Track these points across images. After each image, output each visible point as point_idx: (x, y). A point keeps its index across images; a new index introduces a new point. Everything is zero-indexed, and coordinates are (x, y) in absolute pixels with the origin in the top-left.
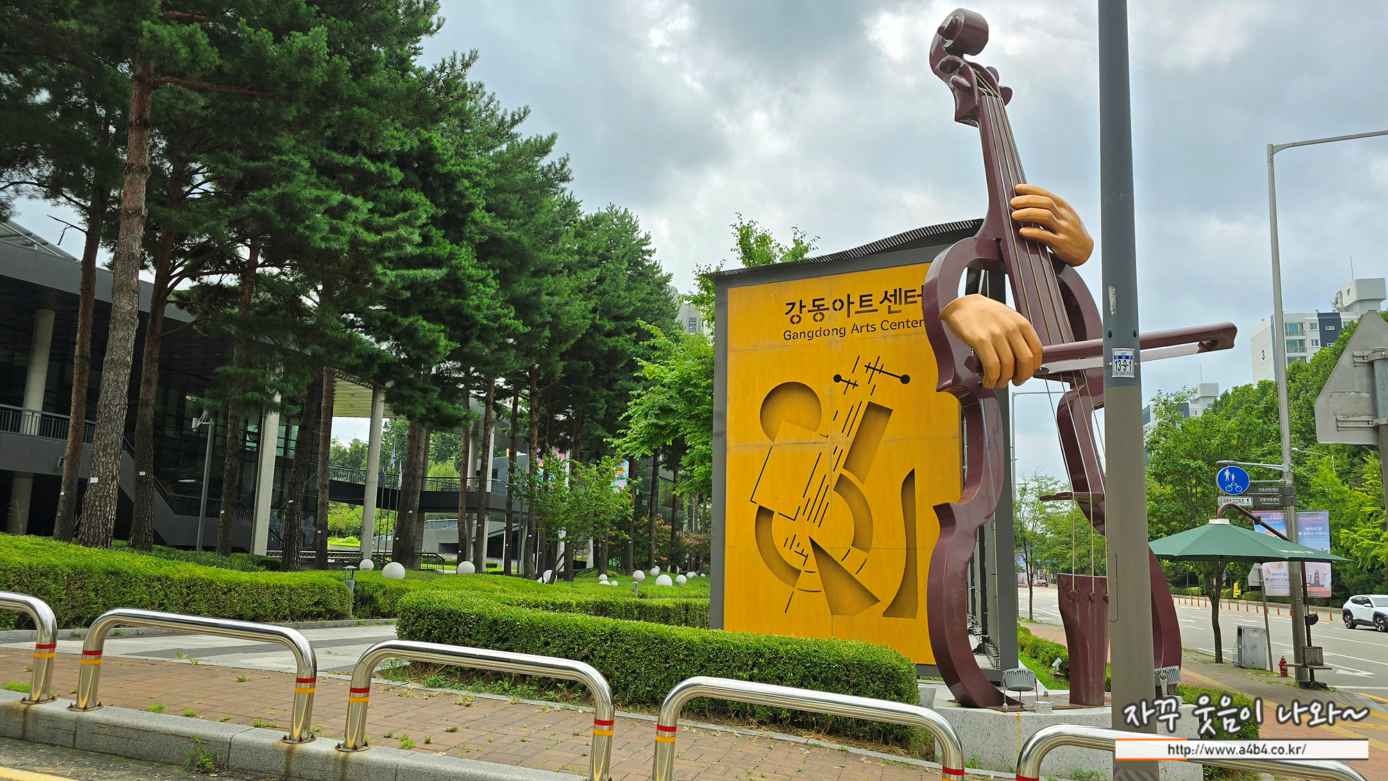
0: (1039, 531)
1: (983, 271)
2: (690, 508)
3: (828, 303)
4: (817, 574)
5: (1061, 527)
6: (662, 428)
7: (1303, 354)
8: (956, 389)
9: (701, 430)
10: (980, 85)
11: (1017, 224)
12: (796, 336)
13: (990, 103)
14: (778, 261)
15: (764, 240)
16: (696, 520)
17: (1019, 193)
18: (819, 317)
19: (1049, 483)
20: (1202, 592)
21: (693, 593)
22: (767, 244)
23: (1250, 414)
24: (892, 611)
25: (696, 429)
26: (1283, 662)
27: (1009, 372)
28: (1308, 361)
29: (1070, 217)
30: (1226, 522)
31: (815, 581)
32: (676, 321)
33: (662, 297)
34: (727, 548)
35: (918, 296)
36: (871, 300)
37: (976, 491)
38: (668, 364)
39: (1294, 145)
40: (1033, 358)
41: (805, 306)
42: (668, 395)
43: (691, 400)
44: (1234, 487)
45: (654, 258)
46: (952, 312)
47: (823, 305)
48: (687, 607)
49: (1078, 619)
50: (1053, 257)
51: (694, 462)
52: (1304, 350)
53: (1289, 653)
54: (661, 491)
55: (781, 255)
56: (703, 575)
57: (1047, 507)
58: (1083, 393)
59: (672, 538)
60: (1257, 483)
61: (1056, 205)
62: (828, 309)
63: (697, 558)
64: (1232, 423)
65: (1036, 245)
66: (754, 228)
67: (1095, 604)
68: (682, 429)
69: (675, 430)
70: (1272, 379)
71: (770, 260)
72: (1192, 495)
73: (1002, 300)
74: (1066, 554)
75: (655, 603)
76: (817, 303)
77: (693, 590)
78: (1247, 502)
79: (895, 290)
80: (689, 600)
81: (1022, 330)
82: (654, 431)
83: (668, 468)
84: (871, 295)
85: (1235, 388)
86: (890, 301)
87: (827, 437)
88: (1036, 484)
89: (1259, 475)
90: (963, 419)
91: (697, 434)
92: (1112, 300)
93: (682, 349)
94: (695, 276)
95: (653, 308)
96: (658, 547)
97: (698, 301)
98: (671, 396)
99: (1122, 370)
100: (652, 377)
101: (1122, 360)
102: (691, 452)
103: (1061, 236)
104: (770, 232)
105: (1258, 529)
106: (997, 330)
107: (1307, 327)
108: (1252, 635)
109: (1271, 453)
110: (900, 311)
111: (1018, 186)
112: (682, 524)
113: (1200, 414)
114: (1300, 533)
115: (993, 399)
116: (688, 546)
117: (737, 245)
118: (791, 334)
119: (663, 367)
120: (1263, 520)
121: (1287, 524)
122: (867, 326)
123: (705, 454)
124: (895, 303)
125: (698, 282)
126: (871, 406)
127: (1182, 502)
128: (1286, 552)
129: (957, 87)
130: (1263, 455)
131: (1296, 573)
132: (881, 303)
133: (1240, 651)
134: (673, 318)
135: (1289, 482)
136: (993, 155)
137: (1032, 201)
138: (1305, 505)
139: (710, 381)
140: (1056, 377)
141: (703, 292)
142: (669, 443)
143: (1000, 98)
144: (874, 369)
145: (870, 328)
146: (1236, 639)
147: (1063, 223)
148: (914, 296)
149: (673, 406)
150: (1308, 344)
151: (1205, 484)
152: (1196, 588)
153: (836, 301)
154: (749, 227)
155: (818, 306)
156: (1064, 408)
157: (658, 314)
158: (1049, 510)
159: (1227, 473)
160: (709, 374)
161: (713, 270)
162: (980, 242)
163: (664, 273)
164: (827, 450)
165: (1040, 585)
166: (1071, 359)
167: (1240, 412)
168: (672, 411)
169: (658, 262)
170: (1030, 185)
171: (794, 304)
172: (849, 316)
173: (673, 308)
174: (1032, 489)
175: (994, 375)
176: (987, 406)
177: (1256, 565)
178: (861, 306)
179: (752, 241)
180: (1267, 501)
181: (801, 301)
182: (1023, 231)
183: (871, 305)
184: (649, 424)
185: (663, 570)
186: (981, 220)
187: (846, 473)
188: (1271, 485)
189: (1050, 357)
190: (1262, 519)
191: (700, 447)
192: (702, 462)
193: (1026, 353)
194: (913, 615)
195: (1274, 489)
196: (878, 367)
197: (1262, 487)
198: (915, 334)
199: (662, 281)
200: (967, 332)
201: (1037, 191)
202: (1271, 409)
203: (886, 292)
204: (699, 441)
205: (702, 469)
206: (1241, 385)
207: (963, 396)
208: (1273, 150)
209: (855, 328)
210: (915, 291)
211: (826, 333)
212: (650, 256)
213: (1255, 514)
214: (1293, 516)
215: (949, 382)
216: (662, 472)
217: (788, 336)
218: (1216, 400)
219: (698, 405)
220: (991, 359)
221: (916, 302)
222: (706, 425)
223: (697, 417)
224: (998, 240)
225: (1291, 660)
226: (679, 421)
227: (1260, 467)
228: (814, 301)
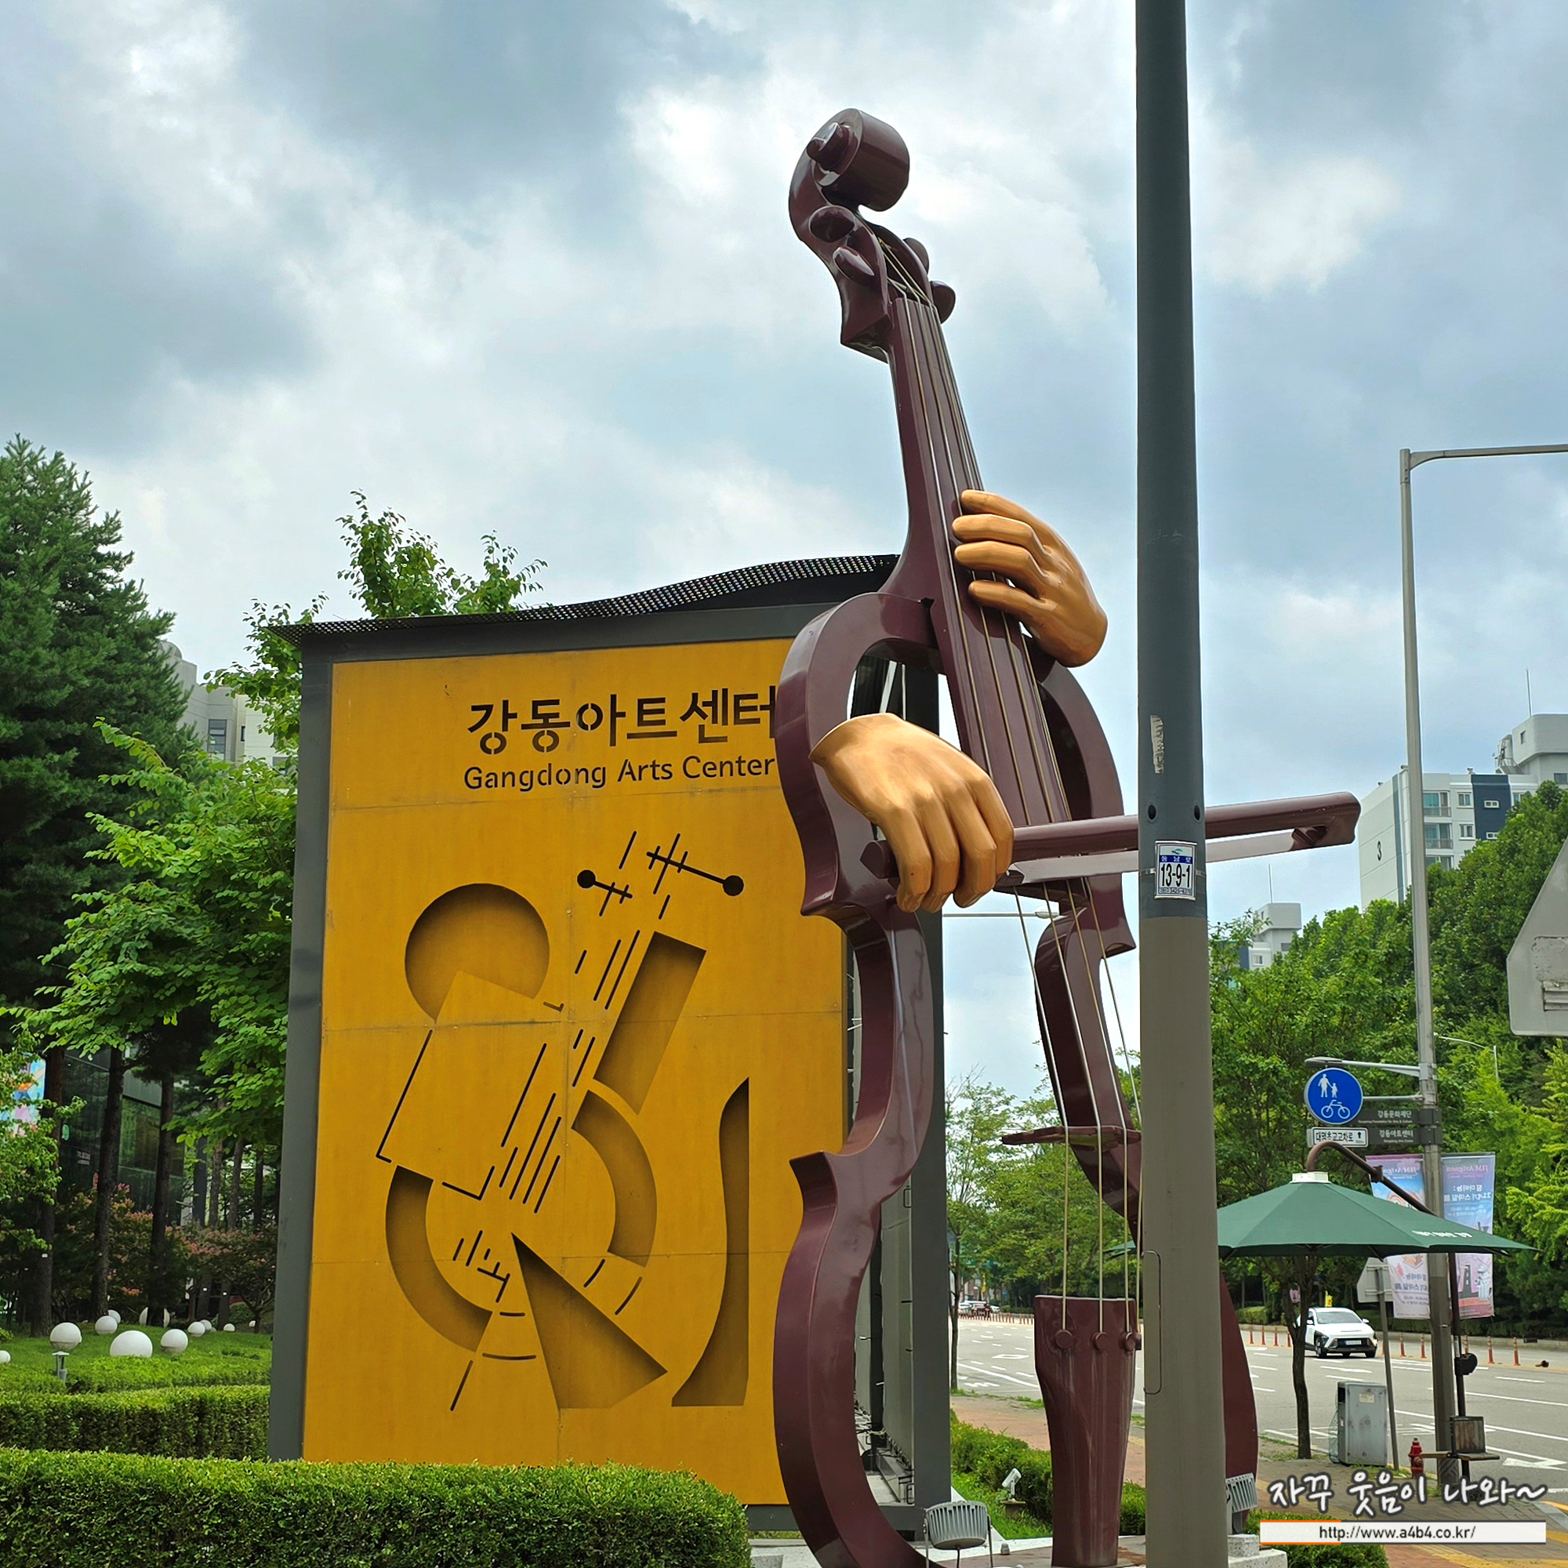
0: (973, 1200)
1: (893, 665)
2: (199, 1171)
3: (567, 712)
4: (529, 1317)
5: (1017, 1193)
6: (156, 983)
7: (1445, 852)
8: (840, 910)
9: (254, 989)
10: (891, 274)
11: (966, 572)
12: (492, 781)
13: (911, 313)
14: (449, 607)
15: (417, 558)
16: (214, 1198)
17: (969, 509)
18: (546, 741)
19: (994, 1101)
20: (1269, 1315)
21: (206, 1371)
22: (425, 568)
23: (1363, 966)
24: (692, 1392)
25: (241, 988)
26: (1416, 1450)
27: (949, 879)
28: (1455, 865)
29: (1065, 565)
30: (1322, 1177)
31: (523, 1334)
32: (179, 725)
33: (147, 667)
34: (316, 1270)
35: (763, 708)
36: (662, 711)
37: (878, 1128)
38: (174, 833)
39: (1444, 455)
40: (995, 851)
41: (514, 716)
42: (171, 905)
43: (229, 919)
44: (1336, 1109)
45: (127, 575)
46: (837, 749)
47: (556, 715)
48: (201, 1408)
49: (1072, 1388)
50: (1032, 644)
51: (232, 1064)
52: (1447, 844)
53: (1426, 1430)
54: (127, 1128)
55: (457, 596)
56: (230, 1327)
57: (990, 1151)
58: (1086, 923)
59: (154, 1241)
60: (1375, 1102)
61: (1039, 539)
62: (567, 724)
63: (215, 1288)
64: (1331, 984)
65: (1000, 619)
66: (396, 529)
67: (1105, 1355)
68: (205, 987)
69: (189, 988)
70: (1393, 898)
71: (431, 604)
72: (1261, 1125)
73: (931, 724)
74: (1025, 1247)
75: (122, 1402)
76: (542, 710)
77: (208, 1363)
78: (1357, 1138)
79: (715, 693)
80: (209, 1391)
81: (975, 791)
82: (133, 990)
83: (146, 1076)
84: (662, 700)
85: (1330, 914)
86: (704, 716)
87: (560, 1009)
88: (969, 1104)
89: (1378, 1086)
90: (850, 971)
91: (245, 999)
92: (1157, 744)
93: (211, 798)
94: (251, 630)
95: (122, 691)
96: (116, 1263)
97: (256, 687)
98: (180, 909)
99: (1173, 885)
100: (132, 863)
101: (1174, 865)
102: (226, 1042)
103: (1048, 604)
104: (431, 542)
105: (1379, 1190)
106: (927, 790)
107: (1453, 801)
108: (1362, 1400)
109: (1397, 1043)
110: (724, 739)
111: (967, 494)
112: (179, 1208)
113: (1268, 963)
114: (1447, 1198)
115: (914, 933)
116: (193, 1260)
117: (353, 564)
118: (483, 776)
119: (162, 838)
120: (1387, 1173)
121: (1427, 1180)
122: (654, 766)
123: (263, 1047)
124: (715, 721)
125: (258, 644)
126: (659, 942)
127: (1242, 1138)
128: (1425, 1235)
129: (845, 274)
130: (1385, 1047)
131: (1440, 1274)
132: (684, 718)
133: (1341, 1431)
134: (174, 717)
135: (1429, 1098)
136: (918, 423)
137: (993, 527)
138: (1454, 1143)
139: (279, 875)
140: (1035, 890)
141: (268, 667)
142: (171, 1020)
143: (932, 308)
144: (667, 861)
145: (659, 772)
146: (1334, 1409)
147: (1052, 577)
148: (754, 708)
149: (185, 932)
150: (1455, 833)
151: (1283, 1103)
152: (1259, 1309)
153: (585, 707)
154: (382, 527)
155: (546, 716)
156: (1049, 952)
157: (133, 708)
158: (994, 1158)
159: (1324, 1082)
160: (283, 858)
161: (295, 618)
162: (890, 602)
163: (152, 611)
164: (559, 1039)
165: (973, 1314)
166: (1064, 855)
167: (1346, 962)
168: (181, 943)
169: (137, 585)
170: (989, 492)
171: (488, 709)
172: (613, 743)
173: (174, 695)
174: (962, 1114)
175: (920, 884)
176: (901, 945)
177: (1372, 1262)
178: (641, 722)
179: (390, 559)
180: (1392, 1137)
181: (506, 703)
182: (976, 587)
183: (663, 722)
184: (122, 976)
185: (129, 1320)
186: (893, 559)
187: (601, 1090)
188: (1397, 1103)
189: (1027, 849)
190: (1384, 1171)
191: (252, 1029)
192: (252, 1065)
193: (983, 840)
194: (738, 1399)
195: (1404, 1114)
196: (677, 857)
197: (1382, 1109)
198: (756, 788)
199: (147, 629)
200: (866, 791)
201: (1003, 507)
202: (1397, 957)
203: (695, 696)
204: (248, 1016)
205: (254, 1082)
206: (1340, 908)
207: (853, 926)
208: (1410, 460)
209: (627, 770)
210: (755, 696)
211: (563, 777)
212: (118, 569)
213: (1372, 1162)
214: (1435, 1165)
215: (827, 895)
216: (131, 1083)
217: (475, 779)
218: (1296, 936)
219: (246, 932)
220: (914, 850)
221: (757, 721)
222: (265, 978)
223: (244, 958)
224: (927, 603)
225: (1429, 1447)
226: (198, 968)
227: (1379, 1069)
228: (536, 704)
